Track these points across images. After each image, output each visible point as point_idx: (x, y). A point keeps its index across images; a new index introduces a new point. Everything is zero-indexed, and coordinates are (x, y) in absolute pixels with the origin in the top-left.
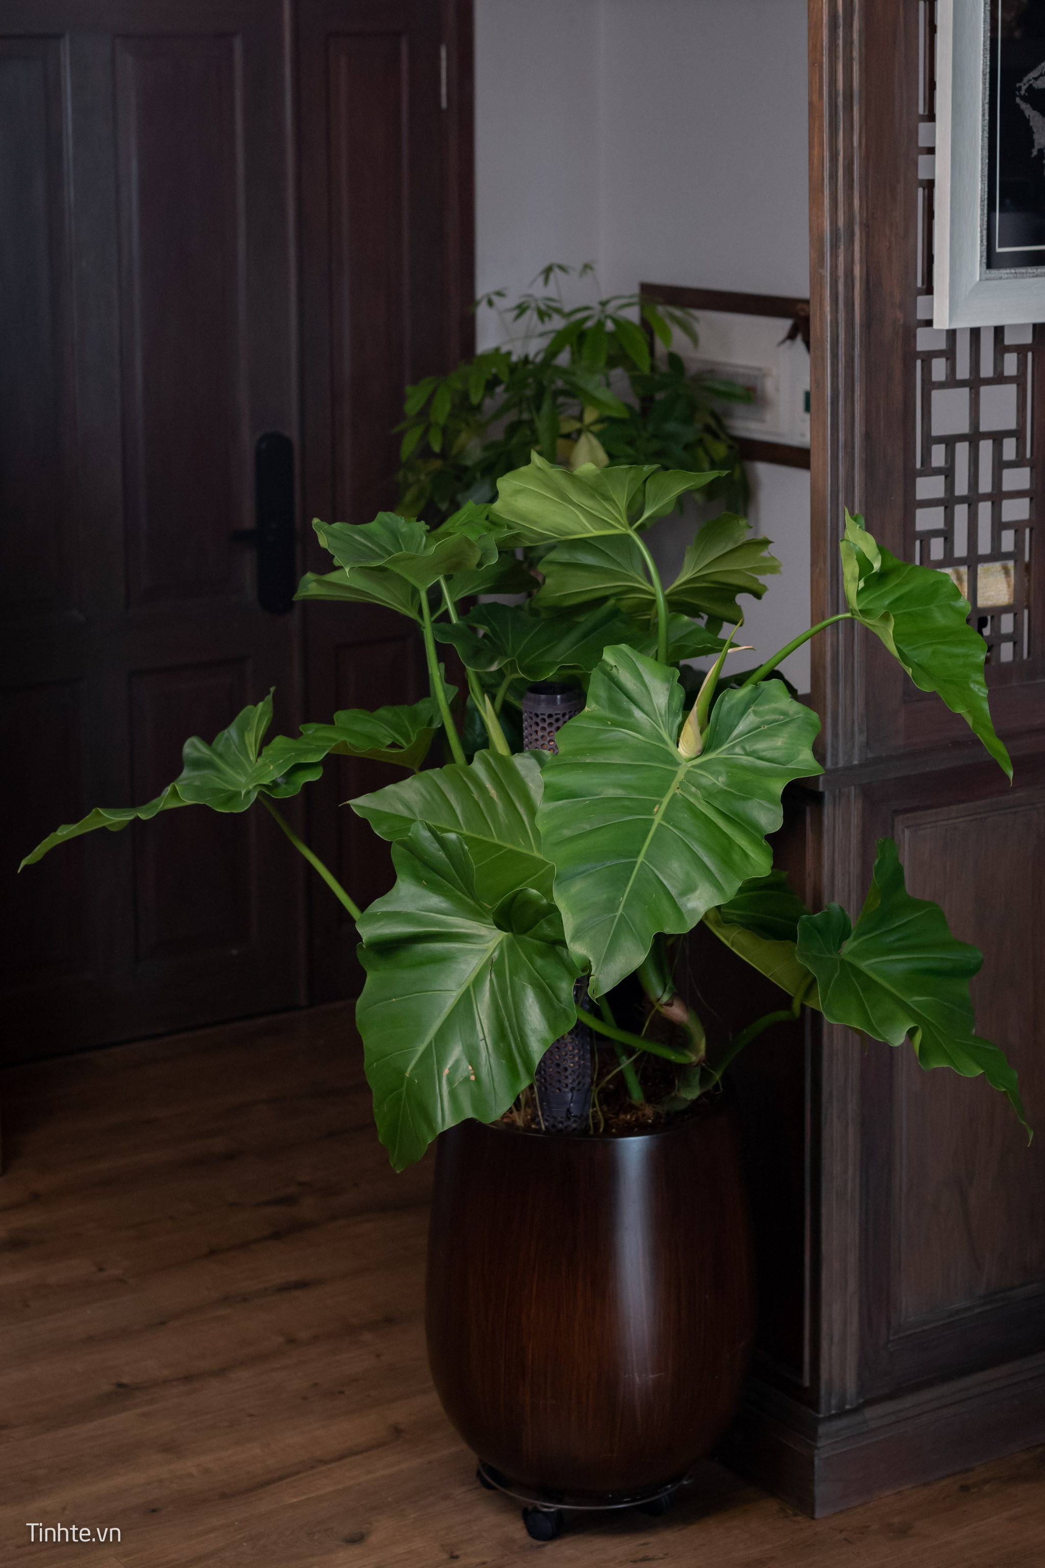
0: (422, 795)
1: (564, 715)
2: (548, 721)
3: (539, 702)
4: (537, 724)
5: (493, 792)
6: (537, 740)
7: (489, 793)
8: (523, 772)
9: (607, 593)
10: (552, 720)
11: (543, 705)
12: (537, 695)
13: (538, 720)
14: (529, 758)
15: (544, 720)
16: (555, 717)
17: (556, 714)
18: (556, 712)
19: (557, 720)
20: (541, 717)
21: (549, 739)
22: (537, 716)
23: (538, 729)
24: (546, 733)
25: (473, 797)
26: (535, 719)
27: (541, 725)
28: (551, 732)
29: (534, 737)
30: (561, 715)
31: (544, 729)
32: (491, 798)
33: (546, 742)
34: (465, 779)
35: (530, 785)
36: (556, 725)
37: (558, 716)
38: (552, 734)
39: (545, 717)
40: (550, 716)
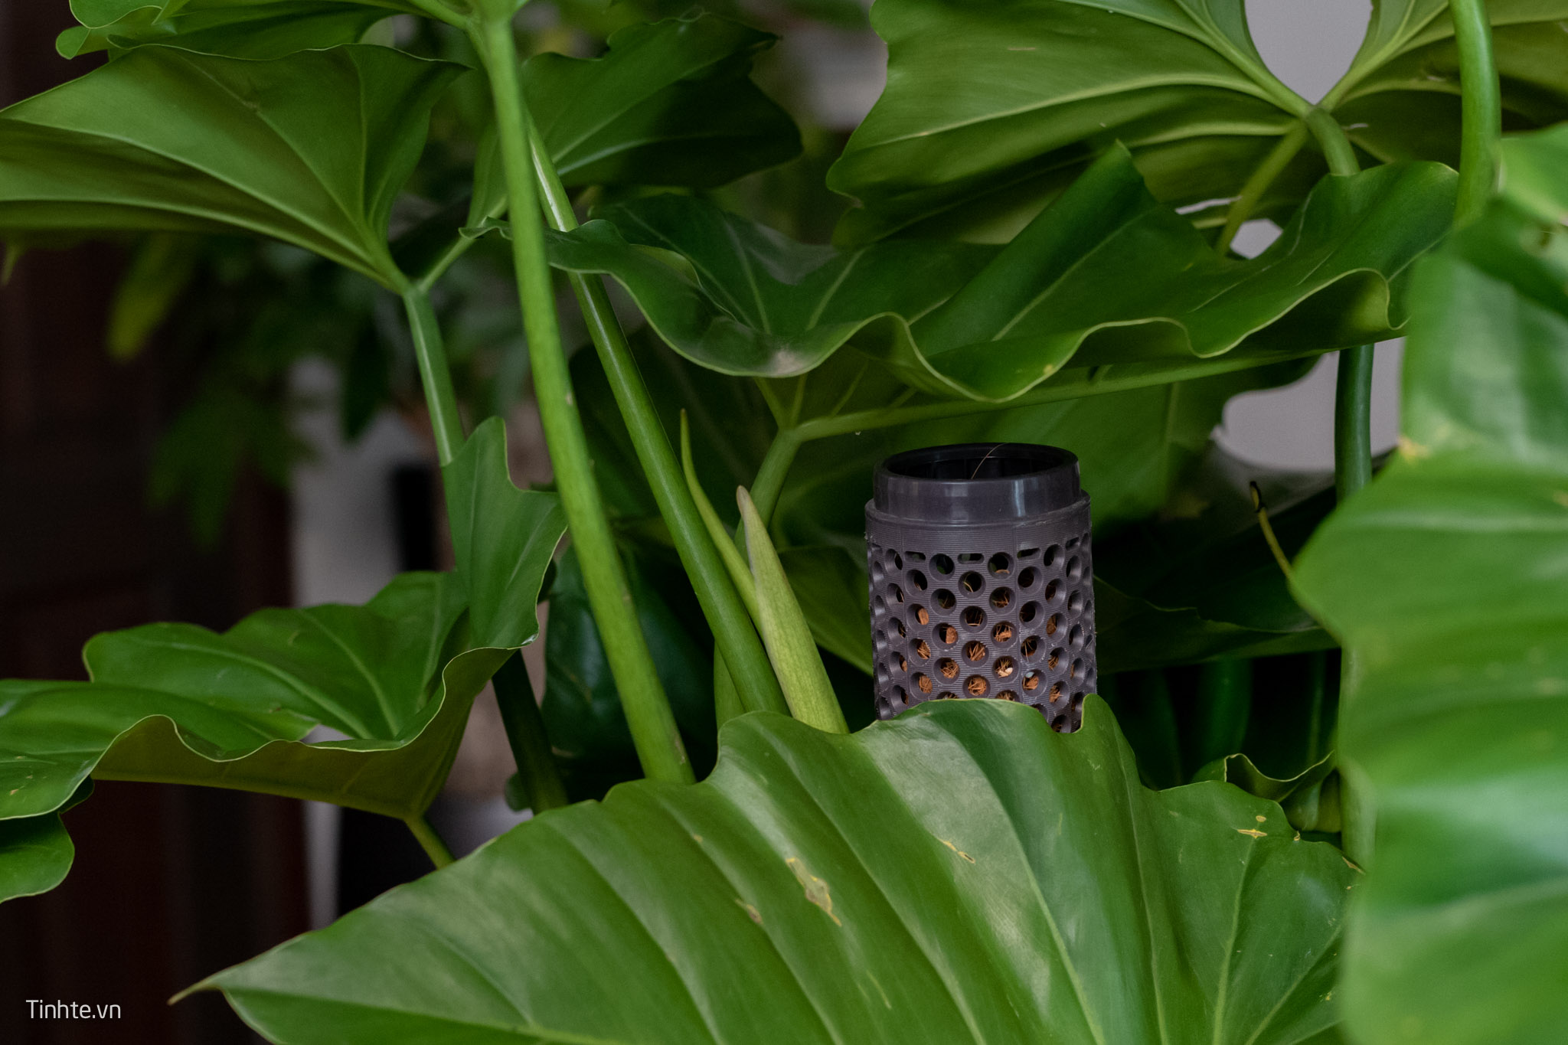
0: (536, 921)
1: (1048, 559)
2: (992, 582)
3: (940, 508)
4: (946, 598)
5: (816, 887)
6: (944, 663)
7: (801, 889)
8: (912, 793)
9: (1103, 120)
10: (1008, 579)
11: (959, 518)
12: (934, 483)
13: (952, 584)
14: (929, 736)
15: (974, 581)
16: (1019, 565)
17: (1025, 554)
18: (1024, 546)
19: (1026, 578)
20: (961, 569)
21: (995, 654)
22: (944, 564)
23: (954, 617)
24: (983, 634)
25: (744, 915)
26: (937, 581)
27: (964, 601)
28: (1003, 627)
29: (934, 650)
30: (1041, 555)
31: (973, 615)
32: (815, 911)
33: (986, 670)
34: (698, 839)
35: (947, 843)
36: (1022, 597)
37: (1028, 562)
38: (1005, 634)
39: (981, 568)
40: (1000, 562)
